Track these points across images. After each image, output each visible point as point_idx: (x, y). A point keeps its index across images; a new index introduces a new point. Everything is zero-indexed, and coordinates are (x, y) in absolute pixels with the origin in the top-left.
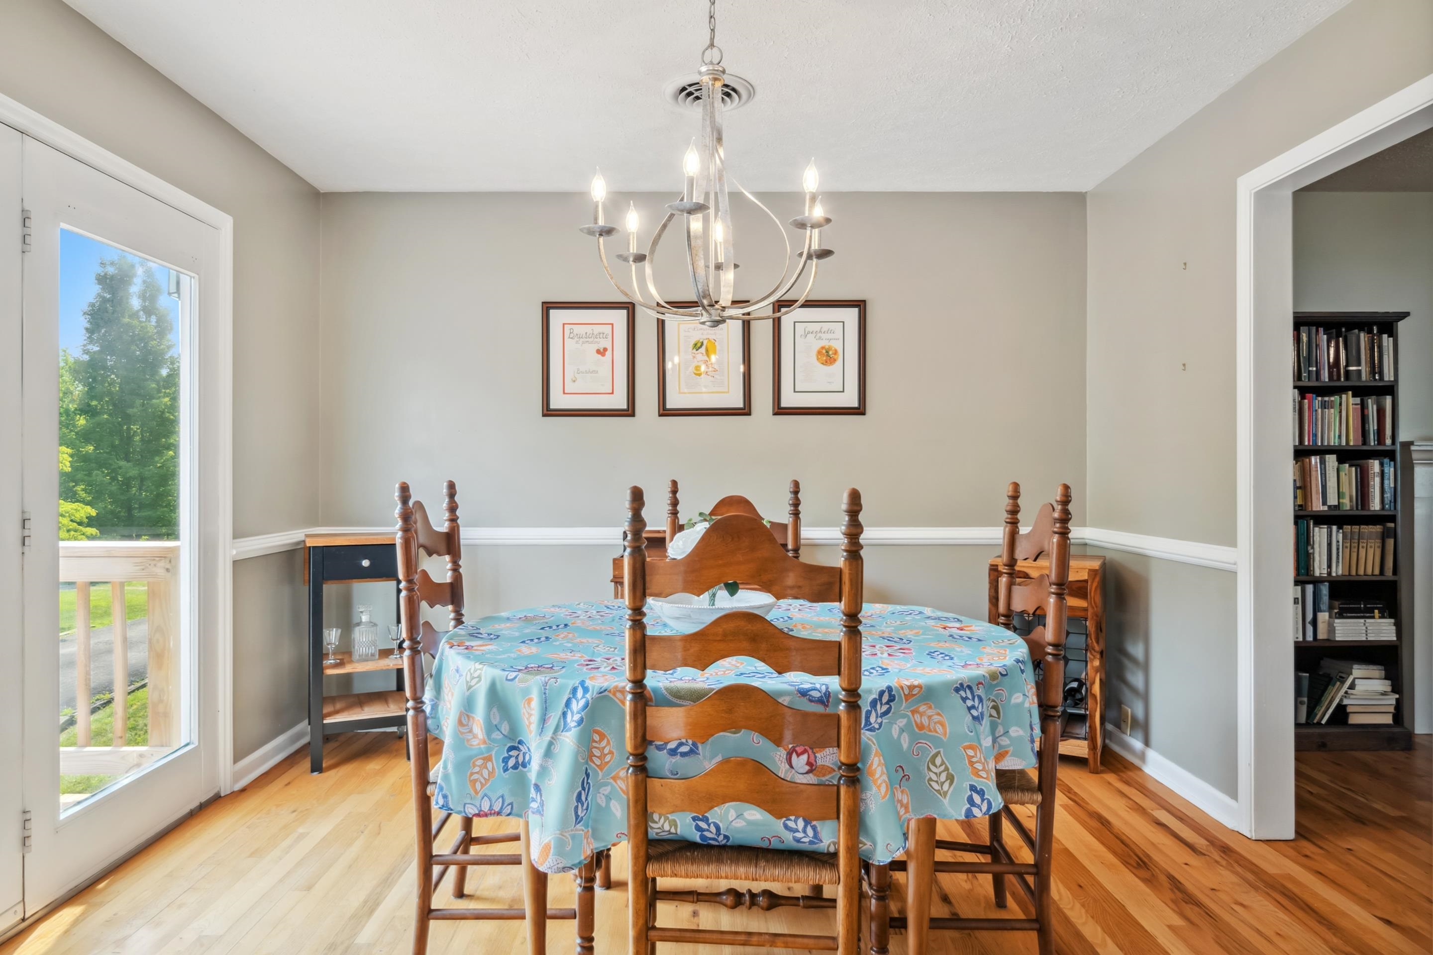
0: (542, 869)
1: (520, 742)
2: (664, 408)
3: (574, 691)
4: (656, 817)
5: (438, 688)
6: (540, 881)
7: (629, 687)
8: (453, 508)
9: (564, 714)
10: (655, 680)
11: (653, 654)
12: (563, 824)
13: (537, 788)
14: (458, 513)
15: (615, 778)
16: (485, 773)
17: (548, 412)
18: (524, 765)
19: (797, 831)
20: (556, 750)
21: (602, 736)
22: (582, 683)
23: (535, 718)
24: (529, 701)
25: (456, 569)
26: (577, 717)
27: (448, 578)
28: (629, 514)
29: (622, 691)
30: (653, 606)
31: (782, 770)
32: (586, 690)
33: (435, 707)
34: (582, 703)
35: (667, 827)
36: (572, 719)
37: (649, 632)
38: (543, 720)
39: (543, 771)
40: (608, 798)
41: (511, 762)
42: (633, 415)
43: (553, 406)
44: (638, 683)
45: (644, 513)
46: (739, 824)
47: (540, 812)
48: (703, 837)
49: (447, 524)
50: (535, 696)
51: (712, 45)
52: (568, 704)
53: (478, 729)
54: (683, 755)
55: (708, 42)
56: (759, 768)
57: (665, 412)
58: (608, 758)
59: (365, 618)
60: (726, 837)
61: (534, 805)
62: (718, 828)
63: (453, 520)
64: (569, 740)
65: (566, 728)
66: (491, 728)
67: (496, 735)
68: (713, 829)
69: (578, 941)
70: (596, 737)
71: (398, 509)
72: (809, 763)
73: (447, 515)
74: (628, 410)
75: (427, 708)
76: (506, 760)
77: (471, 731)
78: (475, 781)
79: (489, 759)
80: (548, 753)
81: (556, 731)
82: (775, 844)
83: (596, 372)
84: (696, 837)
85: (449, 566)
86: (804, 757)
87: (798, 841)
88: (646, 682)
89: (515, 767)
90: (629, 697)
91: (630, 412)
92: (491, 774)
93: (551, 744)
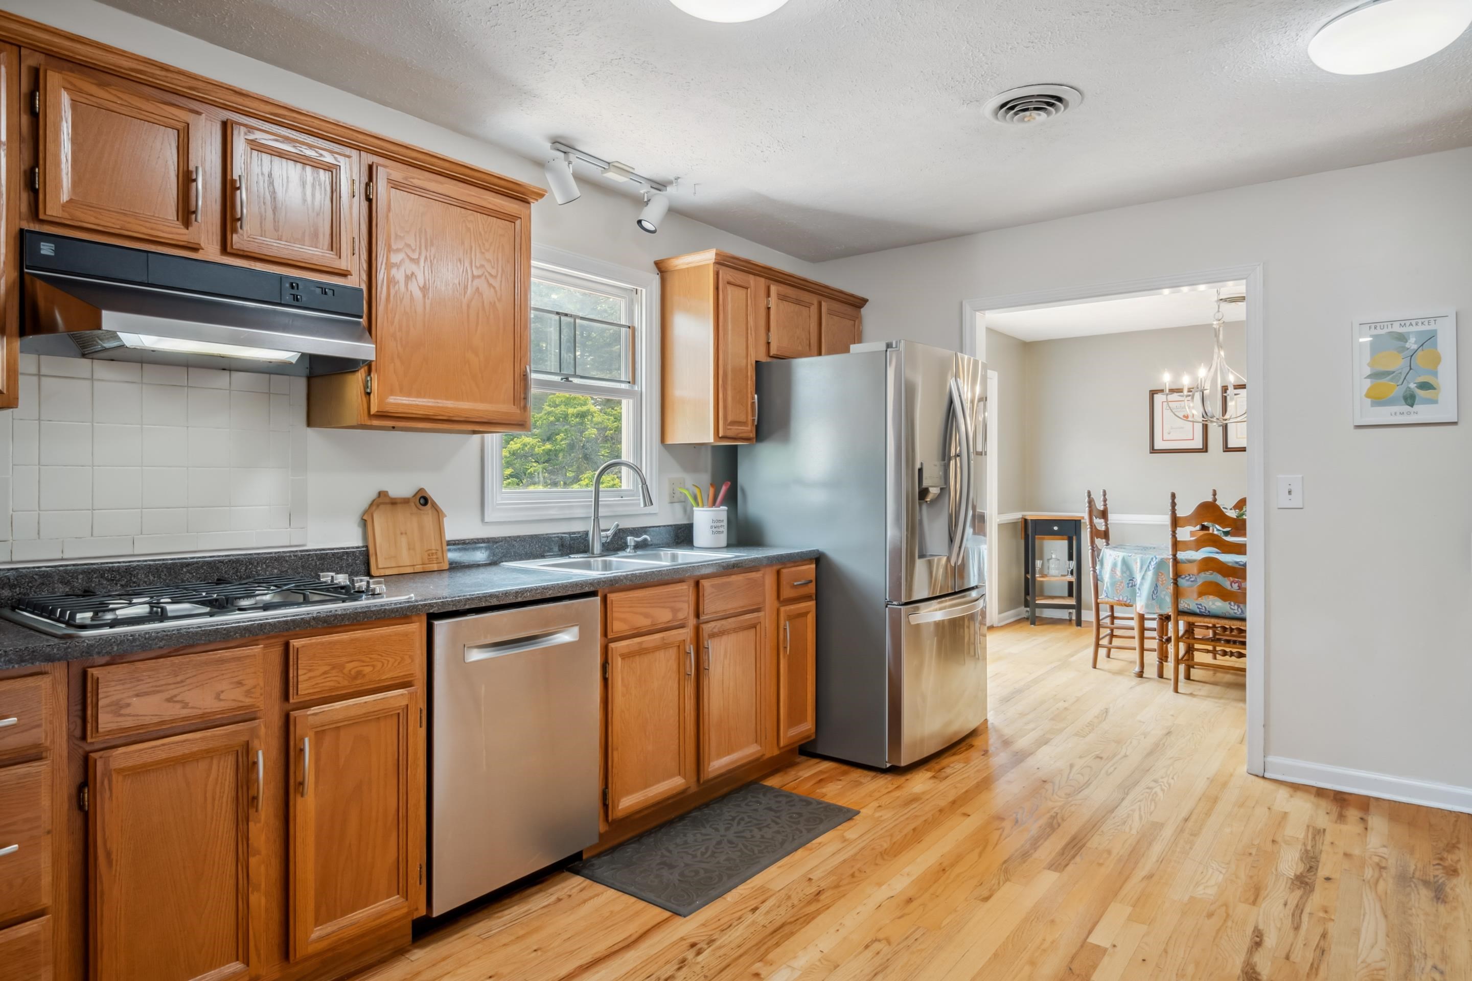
0: (1141, 612)
1: (1133, 578)
2: (1227, 447)
3: (1152, 559)
4: (1182, 602)
5: (1102, 564)
6: (1142, 618)
7: (1171, 557)
8: (1105, 500)
9: (1149, 566)
10: (1181, 555)
11: (1179, 546)
12: (1148, 599)
13: (1139, 589)
14: (1107, 502)
15: (1167, 588)
16: (1121, 587)
17: (1153, 451)
18: (1135, 586)
19: (1234, 610)
20: (1146, 577)
21: (1162, 574)
22: (1155, 556)
23: (1138, 569)
24: (1137, 563)
25: (1106, 525)
26: (1153, 567)
27: (1103, 528)
28: (1171, 501)
29: (1170, 559)
30: (1179, 530)
31: (1229, 587)
32: (1156, 558)
33: (1100, 572)
34: (1155, 562)
35: (1186, 606)
36: (1151, 568)
37: (1178, 539)
38: (1141, 568)
39: (1141, 584)
40: (1165, 595)
41: (1130, 585)
42: (1206, 451)
43: (1156, 448)
44: (1174, 555)
45: (1176, 501)
46: (1214, 607)
47: (1140, 596)
48: (1200, 611)
49: (1102, 507)
50: (1139, 561)
51: (1219, 311)
52: (1150, 563)
53: (1119, 573)
54: (1192, 581)
55: (1217, 310)
56: (1217, 585)
57: (1227, 449)
58: (1164, 582)
59: (1054, 556)
60: (1209, 612)
61: (1138, 595)
62: (1205, 607)
63: (1105, 505)
64: (1150, 574)
65: (1149, 570)
66: (1123, 572)
67: (1125, 575)
68: (1203, 608)
69: (1157, 659)
70: (1160, 574)
71: (1087, 499)
72: (1239, 586)
73: (1102, 503)
74: (1203, 449)
75: (1098, 572)
76: (1128, 584)
77: (1116, 573)
78: (1117, 590)
79: (1122, 582)
80: (1143, 578)
81: (1146, 571)
82: (1227, 615)
83: (1182, 428)
84: (1198, 611)
85: (1104, 524)
86: (1237, 584)
87: (1235, 613)
88: (1177, 556)
89: (1132, 587)
90: (1171, 560)
91: (1204, 450)
92: (1123, 587)
93: (1144, 575)
